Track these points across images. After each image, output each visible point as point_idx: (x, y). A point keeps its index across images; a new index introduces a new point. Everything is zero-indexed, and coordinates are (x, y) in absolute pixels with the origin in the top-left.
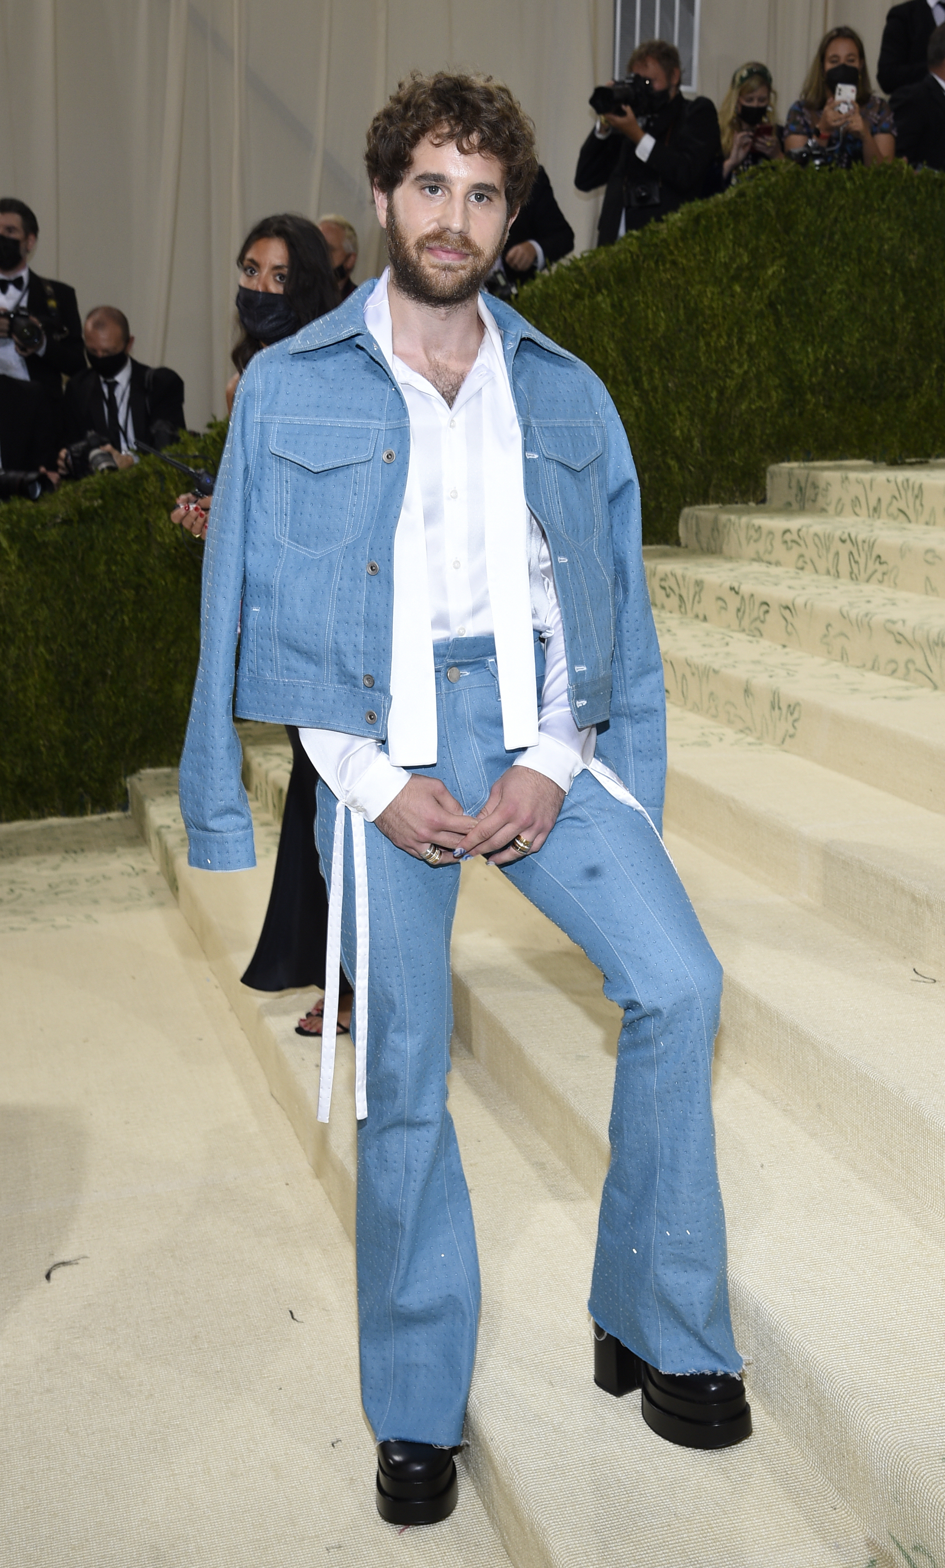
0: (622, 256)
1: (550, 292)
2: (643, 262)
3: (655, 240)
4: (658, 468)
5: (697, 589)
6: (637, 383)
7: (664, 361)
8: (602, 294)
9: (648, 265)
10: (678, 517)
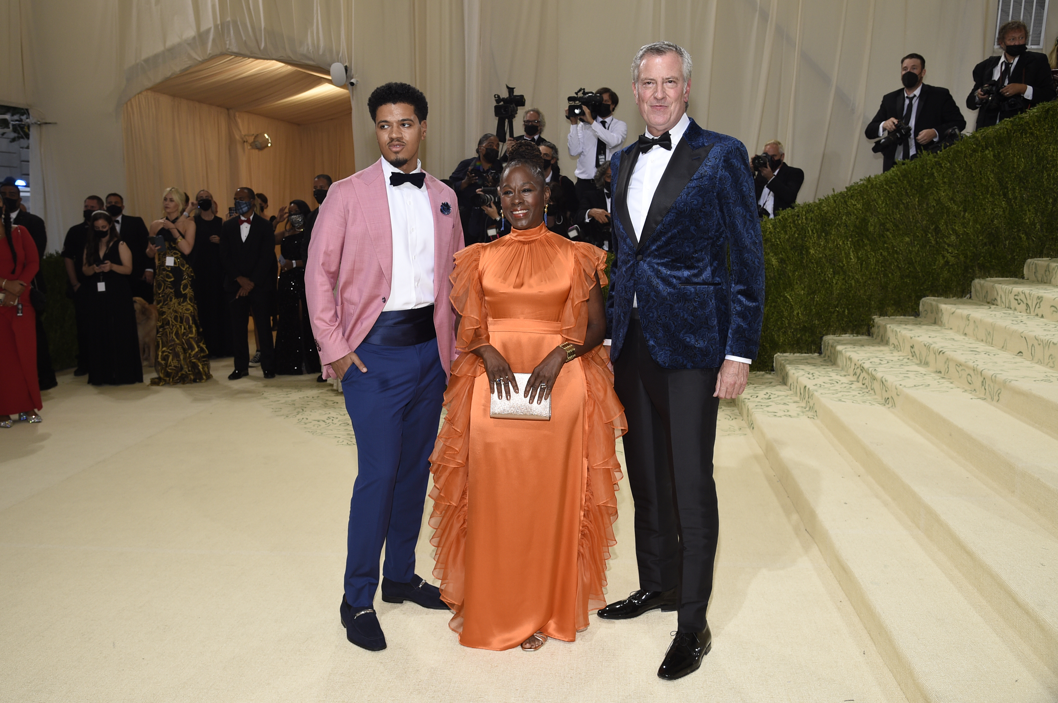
0: (1001, 131)
1: (959, 149)
2: (1014, 134)
3: (1021, 122)
4: (1014, 238)
5: (1039, 301)
6: (1005, 195)
7: (1022, 184)
8: (989, 150)
9: (1016, 135)
10: (1024, 264)
